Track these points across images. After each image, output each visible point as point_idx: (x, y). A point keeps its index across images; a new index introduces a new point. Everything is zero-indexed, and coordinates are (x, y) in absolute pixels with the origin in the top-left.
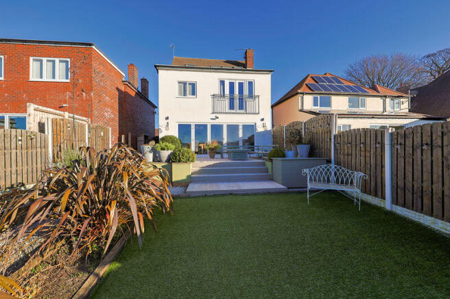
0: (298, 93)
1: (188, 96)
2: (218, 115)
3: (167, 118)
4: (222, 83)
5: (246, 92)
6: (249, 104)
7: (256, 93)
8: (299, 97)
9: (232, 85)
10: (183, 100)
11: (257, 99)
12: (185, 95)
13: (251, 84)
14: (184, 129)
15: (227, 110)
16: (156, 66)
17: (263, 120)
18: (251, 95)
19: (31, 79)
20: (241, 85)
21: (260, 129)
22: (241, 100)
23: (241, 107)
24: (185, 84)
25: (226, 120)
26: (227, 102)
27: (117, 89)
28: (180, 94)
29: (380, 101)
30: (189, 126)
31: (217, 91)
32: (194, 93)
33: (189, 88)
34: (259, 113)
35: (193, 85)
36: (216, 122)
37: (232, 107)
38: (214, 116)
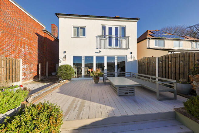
1: (80, 37)
2: (101, 50)
3: (65, 52)
4: (104, 28)
5: (120, 33)
6: (122, 42)
7: (127, 34)
8: (147, 41)
9: (110, 29)
10: (77, 40)
11: (127, 39)
12: (78, 35)
13: (123, 28)
14: (77, 61)
15: (107, 46)
16: (57, 14)
17: (131, 53)
18: (124, 36)
20: (117, 29)
21: (129, 59)
22: (116, 39)
23: (116, 44)
24: (78, 28)
25: (106, 53)
26: (107, 41)
27: (36, 34)
28: (75, 35)
30: (80, 58)
31: (100, 33)
32: (84, 34)
33: (80, 31)
34: (129, 49)
35: (84, 29)
36: (100, 55)
37: (110, 44)
38: (98, 51)
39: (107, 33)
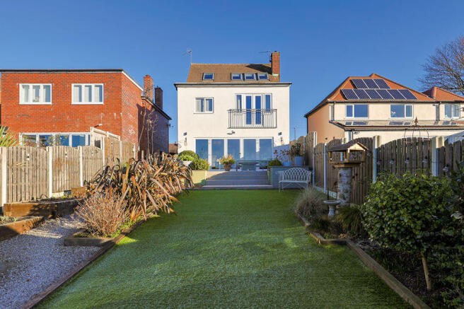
0: (327, 103)
1: (206, 112)
2: (234, 130)
3: (185, 134)
4: (239, 97)
5: (263, 106)
6: (267, 118)
7: (274, 106)
8: (329, 107)
9: (249, 99)
10: (202, 116)
11: (275, 113)
12: (202, 111)
13: (268, 97)
14: (201, 144)
15: (244, 124)
16: (175, 85)
17: (280, 134)
18: (268, 109)
19: (73, 103)
20: (258, 99)
21: (277, 143)
22: (258, 114)
23: (258, 121)
24: (202, 100)
25: (243, 134)
26: (244, 116)
28: (198, 110)
29: (432, 108)
30: (206, 141)
31: (234, 106)
32: (211, 108)
33: (206, 104)
34: (276, 127)
35: (210, 101)
36: (233, 137)
37: (249, 121)
38: (230, 131)
39: (244, 106)
